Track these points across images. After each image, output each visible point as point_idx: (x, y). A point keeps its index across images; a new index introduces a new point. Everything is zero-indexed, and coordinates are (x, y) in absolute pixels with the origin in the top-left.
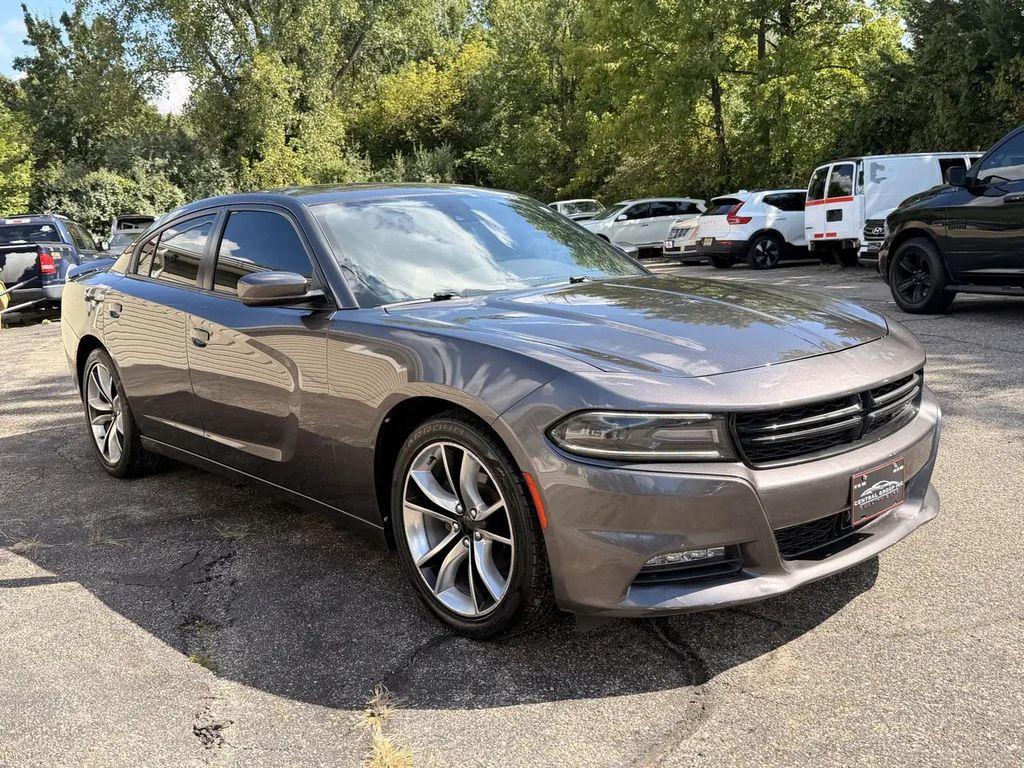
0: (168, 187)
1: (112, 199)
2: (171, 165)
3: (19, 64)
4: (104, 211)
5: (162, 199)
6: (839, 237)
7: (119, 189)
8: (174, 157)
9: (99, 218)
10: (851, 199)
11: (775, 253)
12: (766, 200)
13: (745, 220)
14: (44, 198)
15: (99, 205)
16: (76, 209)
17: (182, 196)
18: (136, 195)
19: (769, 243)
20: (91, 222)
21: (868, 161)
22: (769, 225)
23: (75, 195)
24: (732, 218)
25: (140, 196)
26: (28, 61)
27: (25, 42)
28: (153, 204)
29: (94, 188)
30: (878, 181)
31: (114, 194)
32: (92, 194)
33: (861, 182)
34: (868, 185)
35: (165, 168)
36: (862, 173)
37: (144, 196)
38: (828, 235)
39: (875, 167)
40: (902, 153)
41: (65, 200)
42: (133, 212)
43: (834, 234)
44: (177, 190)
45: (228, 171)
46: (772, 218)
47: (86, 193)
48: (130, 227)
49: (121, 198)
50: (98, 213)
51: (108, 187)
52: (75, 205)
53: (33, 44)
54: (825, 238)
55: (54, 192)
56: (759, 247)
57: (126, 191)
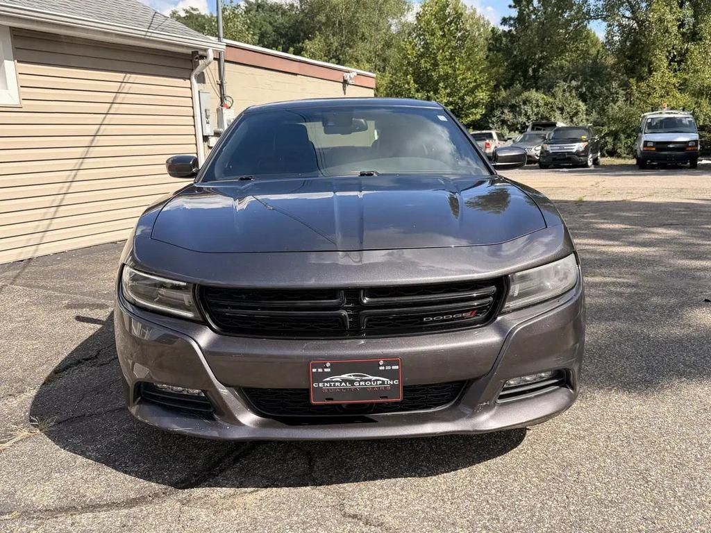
0: (575, 101)
1: (535, 110)
2: (581, 86)
3: (505, 21)
4: (528, 118)
5: (569, 110)
7: (541, 103)
8: (585, 80)
9: (525, 123)
14: (494, 109)
15: (526, 115)
16: (511, 117)
17: (584, 108)
18: (552, 107)
20: (519, 126)
23: (513, 108)
25: (555, 108)
26: (510, 18)
27: (510, 6)
28: (562, 114)
29: (525, 103)
31: (538, 106)
32: (522, 107)
35: (577, 88)
37: (557, 108)
41: (506, 111)
42: (547, 119)
44: (581, 103)
45: (623, 90)
47: (519, 106)
48: (540, 130)
49: (542, 109)
50: (525, 120)
51: (534, 102)
52: (511, 114)
53: (515, 7)
55: (500, 106)
57: (546, 104)
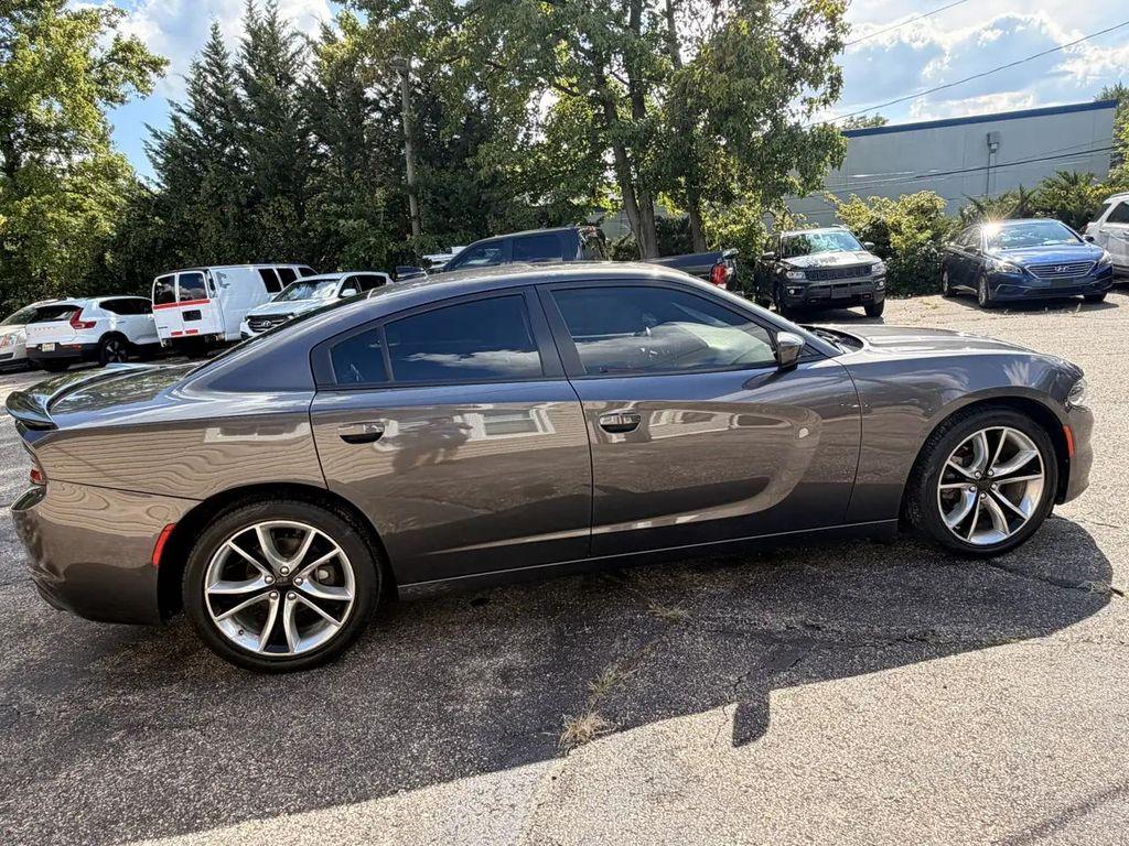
6: (200, 333)
10: (208, 302)
11: (123, 352)
12: (103, 305)
13: (90, 325)
19: (117, 344)
21: (213, 270)
22: (113, 328)
24: (75, 323)
30: (225, 286)
33: (213, 287)
34: (219, 290)
36: (211, 281)
38: (187, 332)
39: (220, 275)
40: (240, 263)
43: (196, 331)
46: (113, 321)
54: (184, 334)
56: (109, 348)
